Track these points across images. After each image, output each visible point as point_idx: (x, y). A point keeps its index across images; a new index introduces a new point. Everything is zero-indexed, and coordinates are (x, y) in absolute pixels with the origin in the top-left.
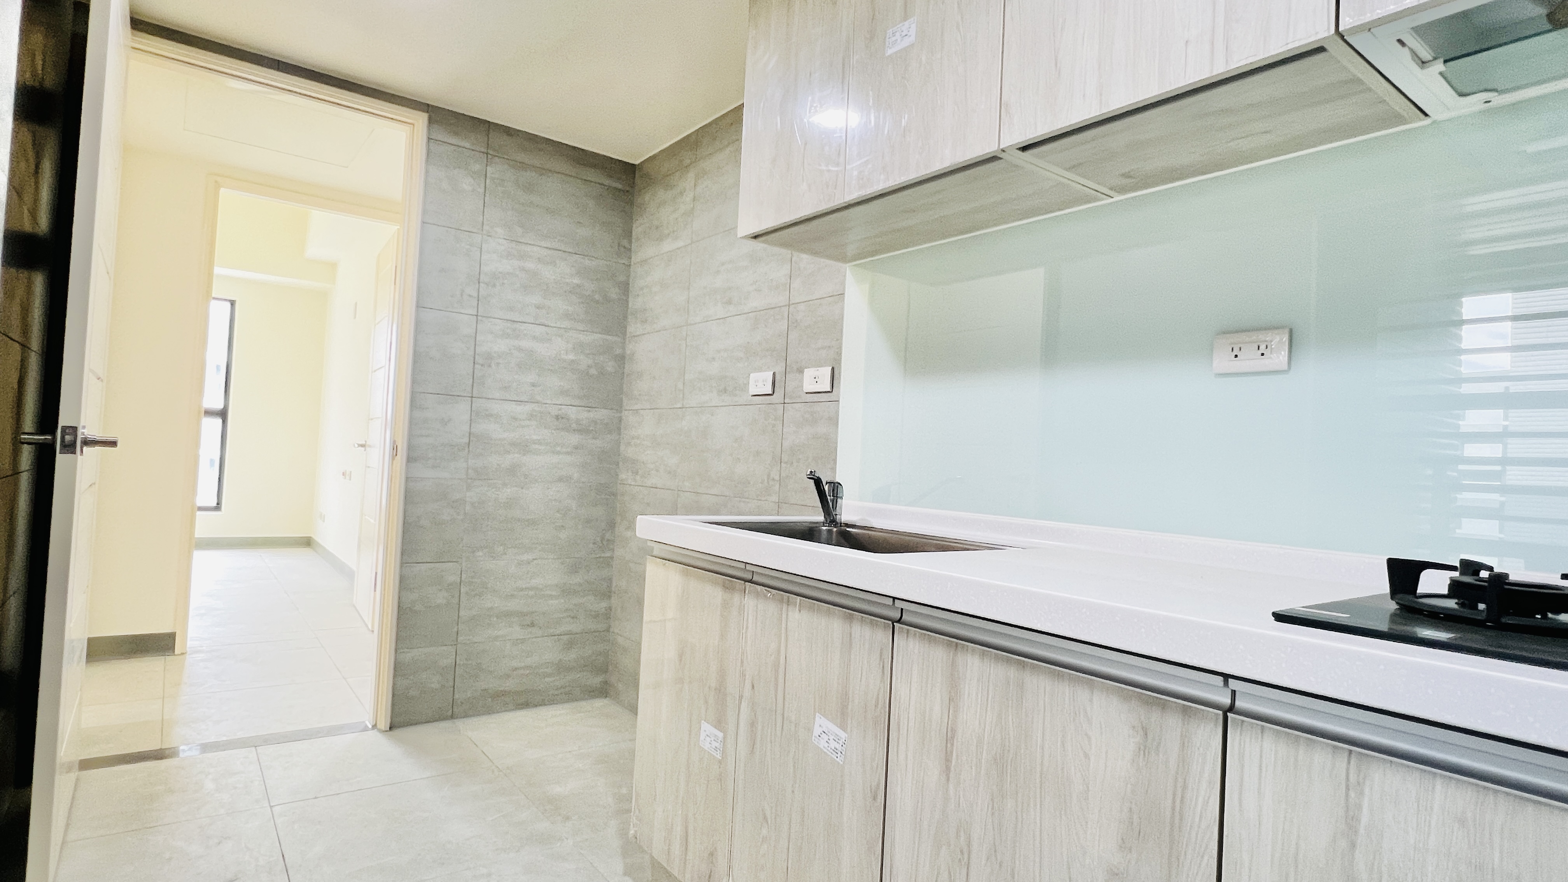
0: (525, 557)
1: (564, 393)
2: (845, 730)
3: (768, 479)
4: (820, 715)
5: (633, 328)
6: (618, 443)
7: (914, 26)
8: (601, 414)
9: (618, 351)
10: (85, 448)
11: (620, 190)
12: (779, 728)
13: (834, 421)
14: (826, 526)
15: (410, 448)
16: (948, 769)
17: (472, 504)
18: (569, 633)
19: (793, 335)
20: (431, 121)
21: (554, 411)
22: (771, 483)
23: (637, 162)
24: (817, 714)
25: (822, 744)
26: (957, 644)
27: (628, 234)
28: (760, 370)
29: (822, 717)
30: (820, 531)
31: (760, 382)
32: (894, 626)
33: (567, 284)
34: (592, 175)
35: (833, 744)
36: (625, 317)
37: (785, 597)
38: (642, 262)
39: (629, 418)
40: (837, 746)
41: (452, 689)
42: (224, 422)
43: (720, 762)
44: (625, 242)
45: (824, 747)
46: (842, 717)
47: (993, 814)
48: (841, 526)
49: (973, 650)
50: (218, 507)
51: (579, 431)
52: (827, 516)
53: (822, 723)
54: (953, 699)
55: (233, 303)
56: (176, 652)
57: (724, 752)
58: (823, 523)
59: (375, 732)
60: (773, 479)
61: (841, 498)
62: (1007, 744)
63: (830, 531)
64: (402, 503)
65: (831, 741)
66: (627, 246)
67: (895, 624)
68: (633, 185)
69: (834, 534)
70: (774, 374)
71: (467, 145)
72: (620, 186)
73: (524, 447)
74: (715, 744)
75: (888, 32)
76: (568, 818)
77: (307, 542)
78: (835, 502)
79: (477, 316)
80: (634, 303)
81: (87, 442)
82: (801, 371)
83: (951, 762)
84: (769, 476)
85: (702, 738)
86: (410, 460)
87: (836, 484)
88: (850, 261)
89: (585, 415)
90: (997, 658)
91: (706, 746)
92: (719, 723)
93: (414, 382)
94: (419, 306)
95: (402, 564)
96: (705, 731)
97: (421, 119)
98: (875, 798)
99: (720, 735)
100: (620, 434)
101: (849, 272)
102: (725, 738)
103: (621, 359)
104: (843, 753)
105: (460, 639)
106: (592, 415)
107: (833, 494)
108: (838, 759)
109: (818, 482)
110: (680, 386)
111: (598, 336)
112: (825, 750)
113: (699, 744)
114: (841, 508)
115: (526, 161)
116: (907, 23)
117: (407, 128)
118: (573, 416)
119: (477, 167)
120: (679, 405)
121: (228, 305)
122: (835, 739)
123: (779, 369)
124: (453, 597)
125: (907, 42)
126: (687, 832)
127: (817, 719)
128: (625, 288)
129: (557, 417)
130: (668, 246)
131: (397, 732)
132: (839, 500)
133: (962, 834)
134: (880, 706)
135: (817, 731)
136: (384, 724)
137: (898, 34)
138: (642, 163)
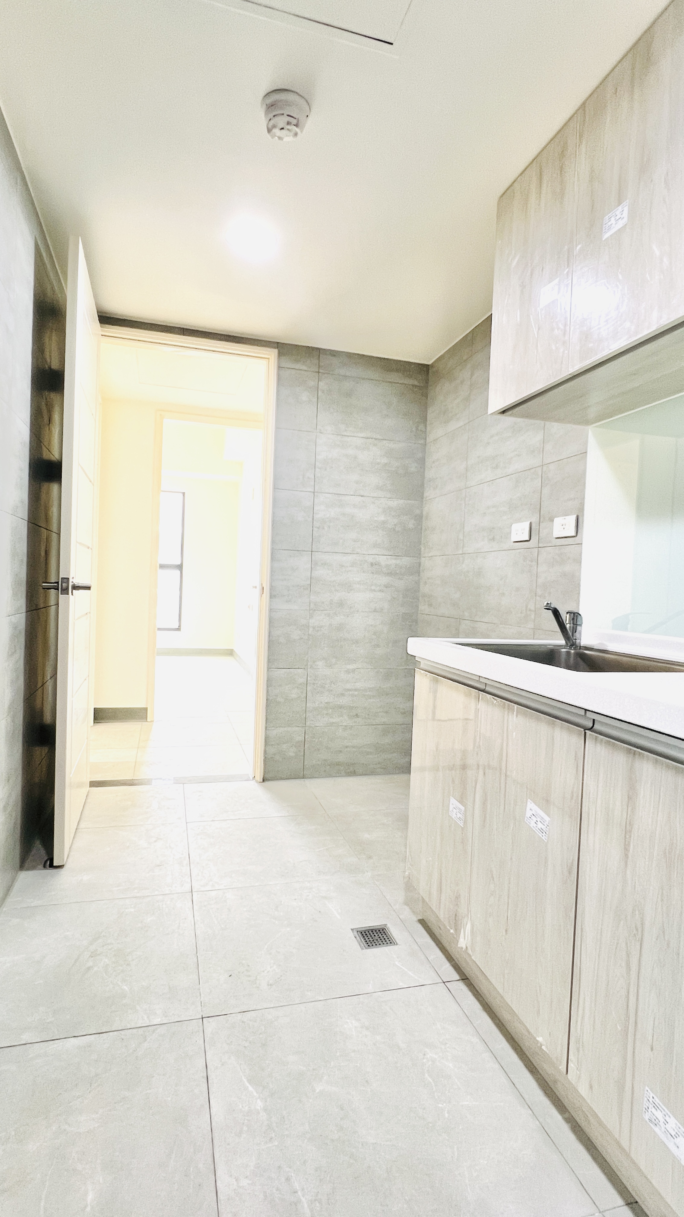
0: (351, 667)
1: (375, 545)
2: (549, 815)
3: (526, 610)
4: (531, 801)
5: (429, 493)
6: (418, 583)
7: (626, 209)
8: (405, 561)
9: (418, 512)
10: (74, 591)
11: (416, 386)
12: (502, 807)
13: (578, 561)
14: (567, 649)
15: (272, 588)
16: (626, 856)
17: (314, 628)
18: (384, 724)
19: (546, 491)
20: (280, 354)
21: (370, 559)
22: (528, 613)
23: (430, 363)
24: (529, 800)
25: (533, 824)
26: (635, 751)
27: (424, 419)
28: (519, 520)
29: (532, 803)
30: (560, 652)
31: (520, 531)
32: (585, 733)
33: (378, 464)
34: (394, 377)
35: (540, 825)
36: (423, 485)
37: (506, 704)
38: (434, 440)
39: (426, 562)
40: (543, 827)
41: (303, 758)
42: (181, 573)
43: (463, 829)
44: (421, 427)
45: (533, 827)
46: (546, 803)
47: (662, 900)
48: (580, 649)
49: (648, 758)
50: (179, 629)
51: (390, 574)
52: (567, 641)
53: (531, 807)
54: (631, 798)
55: (184, 494)
56: (148, 720)
57: (465, 822)
58: (565, 646)
59: (253, 782)
60: (530, 610)
61: (581, 625)
62: (675, 841)
63: (568, 653)
64: (267, 626)
65: (539, 823)
66: (424, 429)
67: (586, 731)
68: (427, 382)
69: (572, 656)
70: (531, 523)
71: (304, 368)
72: (416, 383)
73: (348, 587)
74: (459, 815)
75: (605, 218)
76: (370, 857)
77: (230, 653)
78: (574, 630)
79: (314, 492)
80: (430, 474)
81: (75, 587)
82: (552, 520)
83: (629, 851)
84: (527, 607)
85: (451, 810)
86: (272, 596)
87: (576, 614)
88: (593, 423)
89: (393, 562)
90: (668, 766)
91: (454, 816)
92: (462, 800)
93: (273, 542)
94: (275, 488)
95: (269, 668)
96: (452, 804)
97: (272, 354)
98: (570, 873)
99: (463, 808)
100: (419, 575)
101: (592, 434)
102: (465, 810)
103: (419, 518)
104: (547, 833)
105: (308, 723)
106: (398, 562)
107: (573, 622)
108: (543, 838)
109: (556, 613)
110: (461, 537)
111: (401, 502)
112: (534, 829)
113: (448, 814)
114: (580, 634)
115: (348, 374)
116: (620, 208)
117: (265, 362)
118: (383, 564)
119: (312, 383)
120: (460, 552)
121: (182, 495)
122: (541, 821)
123: (535, 519)
124: (302, 692)
125: (621, 224)
126: (441, 879)
127: (529, 803)
128: (422, 462)
129: (372, 564)
130: (453, 426)
131: (266, 783)
132: (578, 627)
133: (637, 912)
134: (574, 798)
135: (529, 814)
136: (259, 778)
137: (613, 219)
138: (435, 362)
